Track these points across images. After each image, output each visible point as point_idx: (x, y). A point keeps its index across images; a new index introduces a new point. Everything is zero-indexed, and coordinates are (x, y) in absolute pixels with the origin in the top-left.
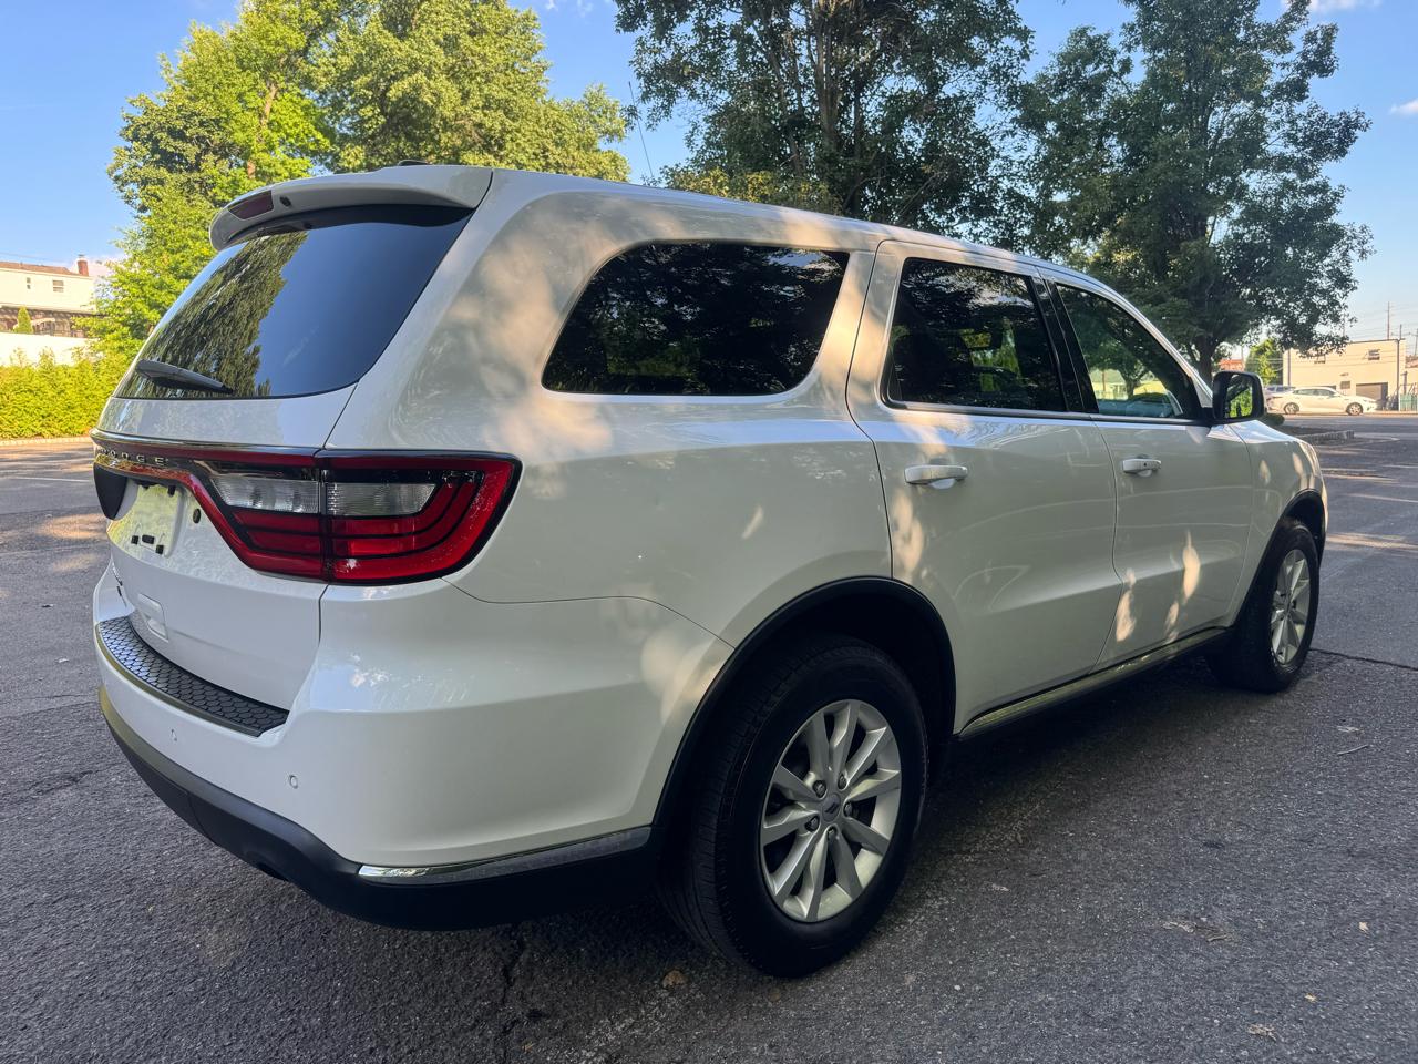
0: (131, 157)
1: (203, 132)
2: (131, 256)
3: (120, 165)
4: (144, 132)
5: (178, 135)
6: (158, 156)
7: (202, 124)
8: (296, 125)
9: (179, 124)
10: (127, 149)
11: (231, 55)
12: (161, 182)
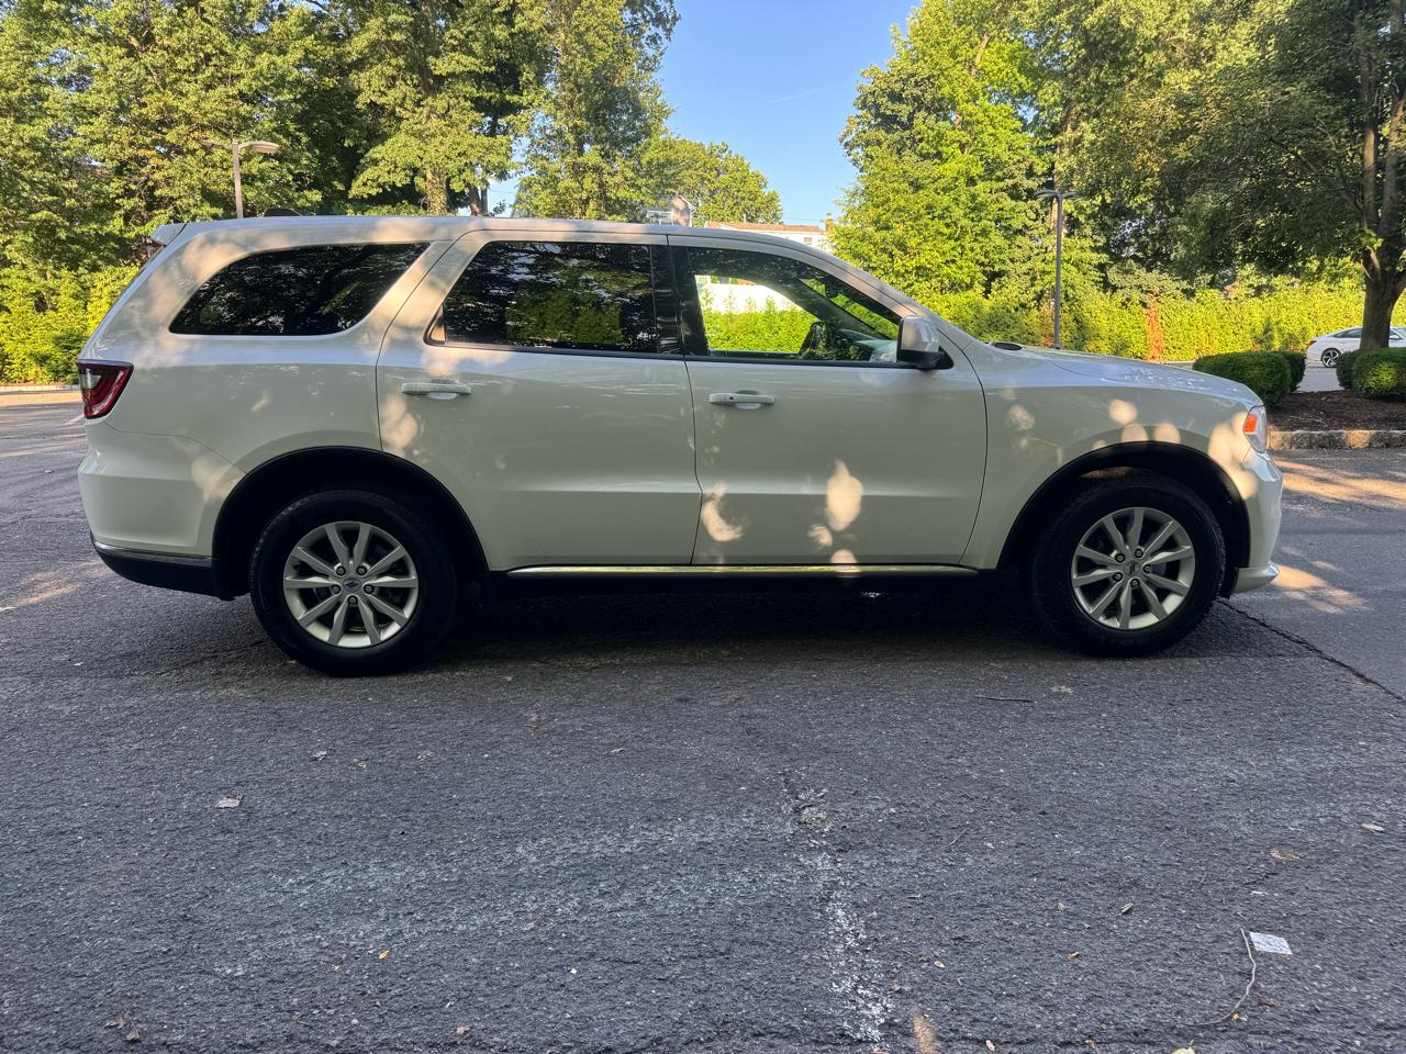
0: (859, 123)
1: (917, 92)
2: (845, 213)
3: (849, 132)
4: (870, 99)
5: (896, 97)
6: (879, 120)
7: (917, 84)
8: (1000, 70)
9: (897, 87)
10: (858, 117)
11: (950, 13)
12: (879, 143)
